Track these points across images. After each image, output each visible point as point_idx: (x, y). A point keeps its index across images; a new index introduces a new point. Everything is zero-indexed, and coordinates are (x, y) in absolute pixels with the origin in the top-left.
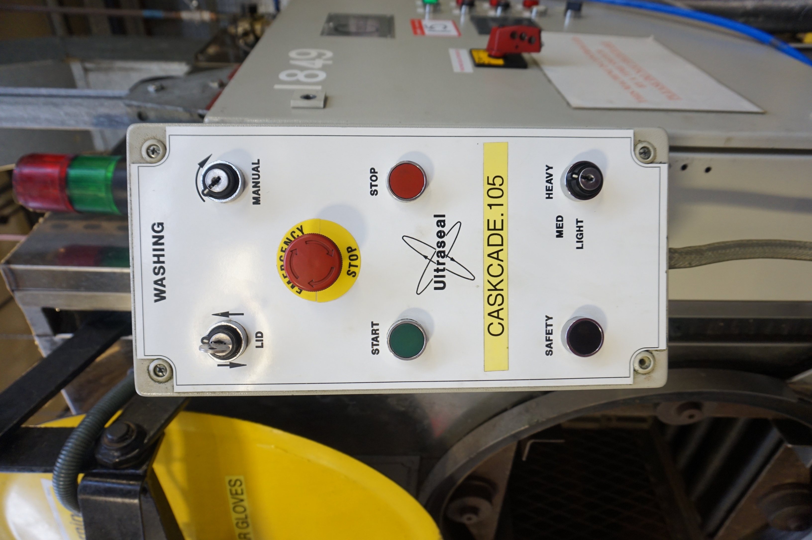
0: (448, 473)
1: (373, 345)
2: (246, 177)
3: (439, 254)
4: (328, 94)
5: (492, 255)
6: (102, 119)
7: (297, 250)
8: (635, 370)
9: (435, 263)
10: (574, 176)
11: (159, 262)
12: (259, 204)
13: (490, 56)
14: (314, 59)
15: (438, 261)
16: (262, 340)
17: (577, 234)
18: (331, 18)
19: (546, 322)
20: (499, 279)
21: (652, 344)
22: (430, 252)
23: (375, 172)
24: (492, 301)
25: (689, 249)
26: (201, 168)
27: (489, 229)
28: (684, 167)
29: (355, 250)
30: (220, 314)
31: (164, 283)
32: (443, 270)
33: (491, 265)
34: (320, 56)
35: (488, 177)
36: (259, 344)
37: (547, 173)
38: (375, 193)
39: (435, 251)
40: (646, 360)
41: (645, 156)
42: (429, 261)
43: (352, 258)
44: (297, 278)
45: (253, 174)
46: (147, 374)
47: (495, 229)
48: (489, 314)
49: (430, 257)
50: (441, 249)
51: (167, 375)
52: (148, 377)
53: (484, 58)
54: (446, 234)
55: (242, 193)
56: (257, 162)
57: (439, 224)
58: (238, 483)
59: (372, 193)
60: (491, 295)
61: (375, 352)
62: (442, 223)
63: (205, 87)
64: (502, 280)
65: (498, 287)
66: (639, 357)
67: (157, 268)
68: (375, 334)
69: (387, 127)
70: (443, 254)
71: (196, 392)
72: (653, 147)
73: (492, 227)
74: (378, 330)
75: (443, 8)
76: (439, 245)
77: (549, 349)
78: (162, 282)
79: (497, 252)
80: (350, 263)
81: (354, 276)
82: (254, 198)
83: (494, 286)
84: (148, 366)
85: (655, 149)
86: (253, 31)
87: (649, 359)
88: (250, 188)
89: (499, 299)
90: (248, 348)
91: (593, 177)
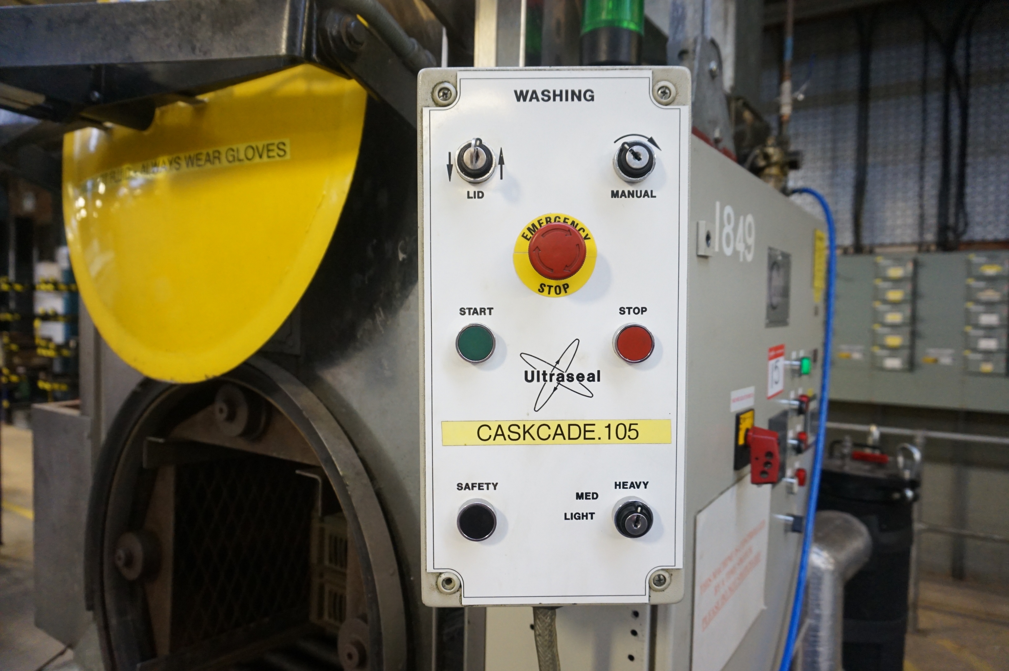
0: (282, 387)
1: (470, 309)
2: (639, 184)
3: (560, 376)
4: (710, 260)
5: (559, 429)
6: (680, 10)
7: (570, 236)
8: (441, 573)
9: (552, 372)
10: (639, 509)
11: (555, 95)
12: (612, 197)
13: (747, 430)
14: (745, 241)
15: (554, 374)
16: (475, 197)
17: (579, 514)
18: (786, 256)
19: (491, 484)
20: (535, 436)
21: (468, 591)
22: (562, 366)
23: (642, 312)
24: (512, 429)
25: (554, 635)
26: (647, 140)
27: (585, 425)
28: (634, 633)
29: (566, 292)
30: (502, 156)
31: (533, 100)
32: (545, 380)
33: (549, 428)
34: (748, 247)
35: (637, 424)
36: (472, 195)
37: (640, 483)
38: (622, 312)
39: (564, 372)
40: (451, 585)
41: (656, 581)
42: (554, 365)
43: (558, 289)
44: (542, 235)
45: (641, 191)
46: (441, 81)
47: (585, 431)
48: (500, 426)
49: (557, 366)
50: (566, 378)
51: (440, 101)
52: (438, 82)
53: (745, 425)
54: (581, 382)
55: (623, 180)
56: (654, 195)
57: (591, 376)
58: (282, 153)
59: (622, 309)
60: (519, 428)
61: (462, 311)
62: (591, 378)
63: (714, 123)
64: (534, 439)
65: (527, 434)
66: (454, 578)
67: (549, 94)
68: (481, 312)
69: (687, 324)
70: (560, 379)
71: (423, 129)
72: (666, 588)
73: (588, 428)
74: (485, 314)
75: (797, 380)
76: (570, 376)
77: (464, 486)
78: (534, 98)
79: (562, 434)
80: (552, 286)
81: (539, 290)
82: (618, 192)
83: (528, 431)
84: (449, 82)
85: (663, 590)
86: (769, 165)
87: (452, 588)
88: (628, 188)
89: (515, 436)
90: (468, 183)
91: (639, 527)
